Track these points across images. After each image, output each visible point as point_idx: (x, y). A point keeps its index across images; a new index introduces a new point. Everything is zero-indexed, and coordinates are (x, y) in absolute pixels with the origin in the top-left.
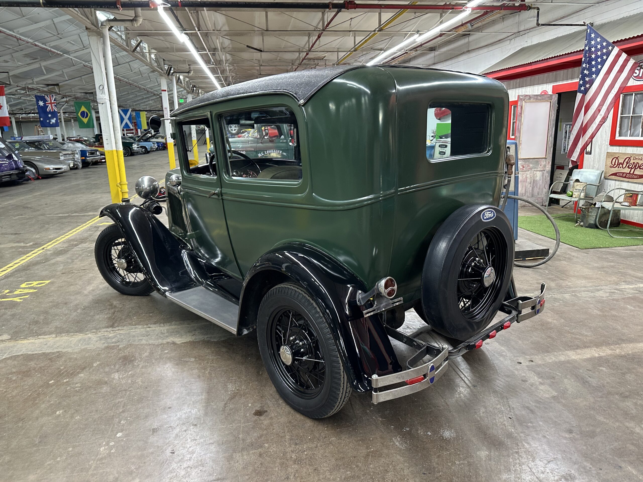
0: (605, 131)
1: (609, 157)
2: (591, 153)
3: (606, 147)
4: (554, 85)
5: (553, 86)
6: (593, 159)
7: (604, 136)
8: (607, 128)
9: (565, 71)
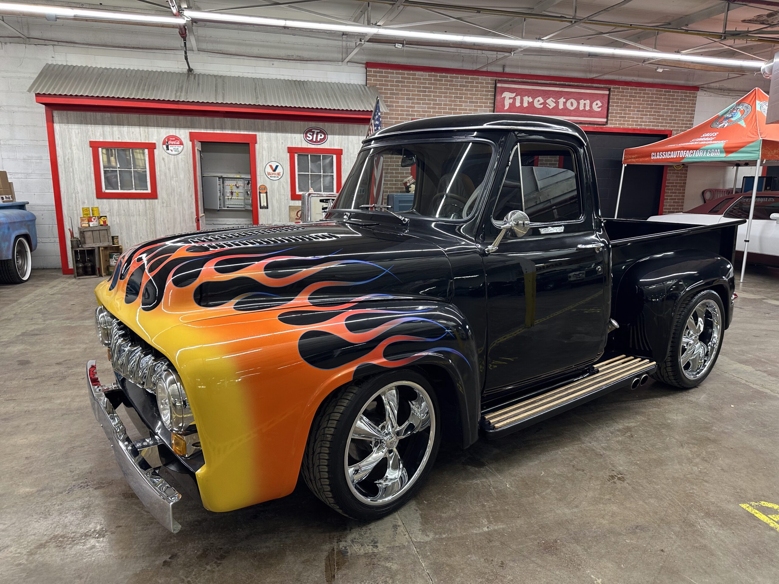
0: (283, 187)
1: (293, 211)
2: (267, 207)
3: (286, 201)
4: (190, 131)
5: (190, 133)
6: (271, 213)
7: (282, 191)
8: (285, 184)
9: (209, 119)
